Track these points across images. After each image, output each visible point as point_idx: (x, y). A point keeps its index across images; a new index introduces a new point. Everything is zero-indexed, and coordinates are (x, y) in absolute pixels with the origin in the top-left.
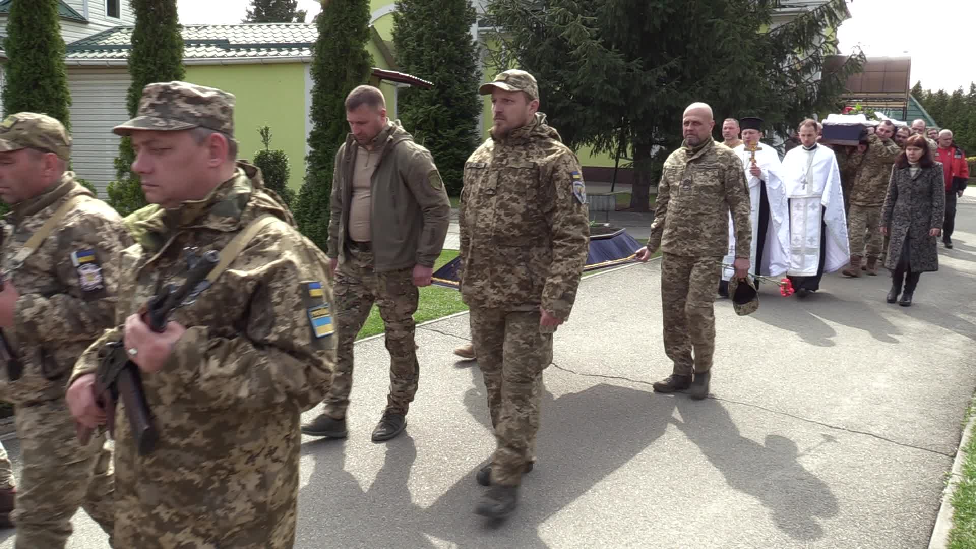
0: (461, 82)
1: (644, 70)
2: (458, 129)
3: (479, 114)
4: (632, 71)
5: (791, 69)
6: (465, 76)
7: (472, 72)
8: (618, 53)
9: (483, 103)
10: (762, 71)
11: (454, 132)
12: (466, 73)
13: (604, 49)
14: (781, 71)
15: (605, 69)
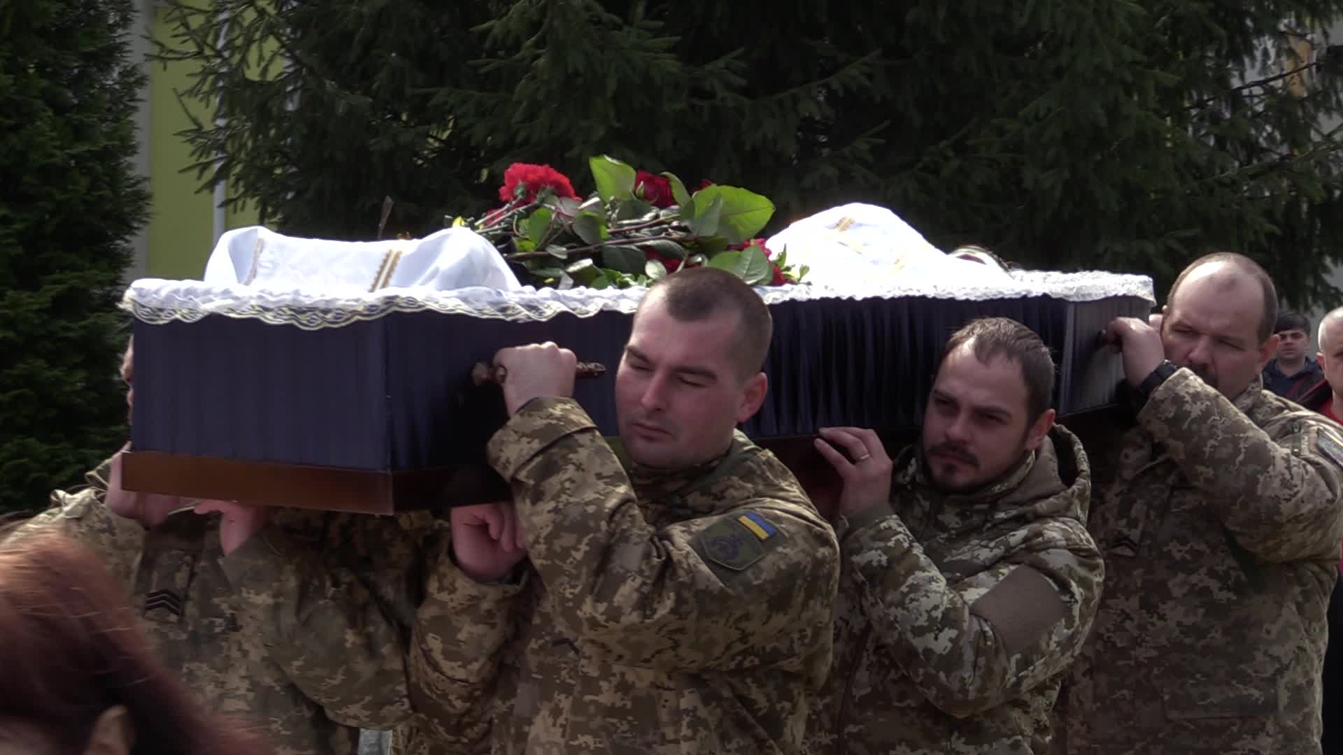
0: (60, 108)
1: (746, 92)
2: (49, 291)
3: (131, 230)
4: (711, 95)
5: (1271, 92)
6: (75, 83)
7: (106, 67)
8: (657, 33)
9: (146, 187)
10: (1170, 99)
11: (32, 302)
12: (82, 74)
13: (606, 16)
14: (1235, 99)
15: (612, 85)
